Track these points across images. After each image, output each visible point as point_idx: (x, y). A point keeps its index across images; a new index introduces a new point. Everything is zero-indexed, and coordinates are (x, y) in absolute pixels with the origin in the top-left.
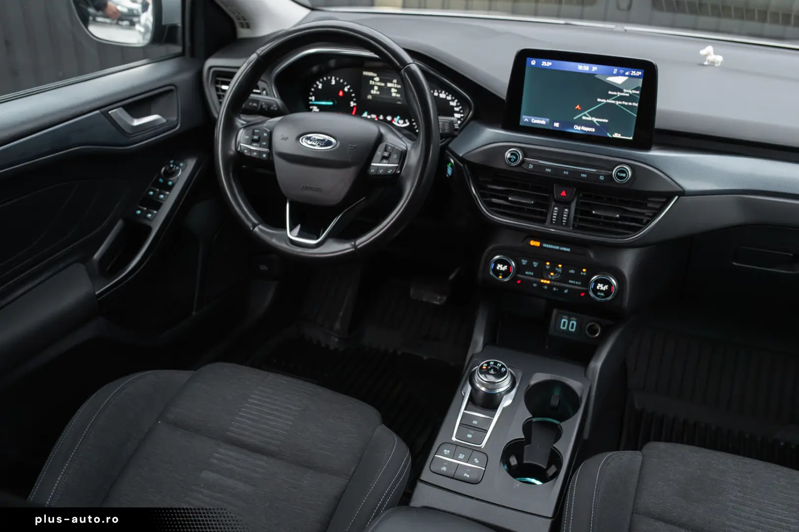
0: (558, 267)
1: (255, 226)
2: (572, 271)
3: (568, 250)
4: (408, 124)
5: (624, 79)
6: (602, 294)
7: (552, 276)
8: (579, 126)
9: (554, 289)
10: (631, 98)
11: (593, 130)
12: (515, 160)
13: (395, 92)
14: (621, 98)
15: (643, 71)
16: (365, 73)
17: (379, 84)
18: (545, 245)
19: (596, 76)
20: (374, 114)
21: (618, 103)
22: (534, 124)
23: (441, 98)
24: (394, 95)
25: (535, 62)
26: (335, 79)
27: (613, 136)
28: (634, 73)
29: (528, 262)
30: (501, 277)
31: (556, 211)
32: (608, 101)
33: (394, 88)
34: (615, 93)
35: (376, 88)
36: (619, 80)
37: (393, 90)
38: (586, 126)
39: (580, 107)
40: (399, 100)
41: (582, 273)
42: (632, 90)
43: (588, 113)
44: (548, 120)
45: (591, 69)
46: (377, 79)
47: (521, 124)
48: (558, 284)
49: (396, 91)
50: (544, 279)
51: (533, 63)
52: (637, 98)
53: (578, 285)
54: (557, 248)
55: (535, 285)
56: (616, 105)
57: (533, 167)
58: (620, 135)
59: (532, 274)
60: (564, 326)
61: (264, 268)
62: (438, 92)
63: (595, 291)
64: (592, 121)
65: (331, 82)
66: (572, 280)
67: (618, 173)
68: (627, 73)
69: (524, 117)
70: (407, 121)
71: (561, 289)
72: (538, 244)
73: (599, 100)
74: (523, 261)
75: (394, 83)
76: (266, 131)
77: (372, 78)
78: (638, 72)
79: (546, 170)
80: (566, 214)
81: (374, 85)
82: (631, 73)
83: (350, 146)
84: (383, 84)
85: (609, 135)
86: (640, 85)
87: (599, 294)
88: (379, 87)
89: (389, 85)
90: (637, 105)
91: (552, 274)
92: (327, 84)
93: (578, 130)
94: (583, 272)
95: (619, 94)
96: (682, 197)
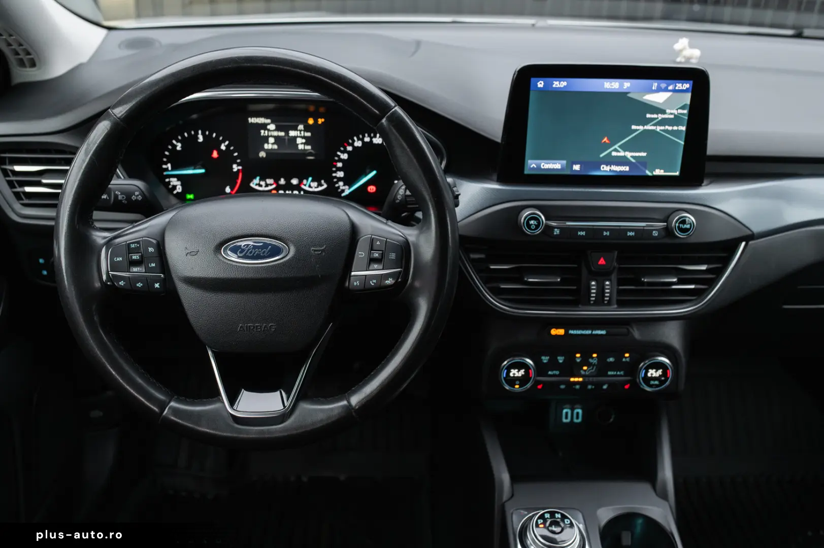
0: (593, 358)
1: (163, 405)
2: (611, 359)
3: (604, 332)
4: (325, 186)
5: (667, 95)
6: (657, 382)
7: (585, 371)
8: (607, 165)
9: (590, 387)
10: (676, 120)
11: (627, 169)
12: (537, 226)
13: (302, 143)
14: (663, 122)
15: (691, 82)
16: (252, 120)
17: (276, 133)
18: (571, 332)
19: (629, 95)
20: (270, 178)
21: (659, 128)
22: (544, 169)
23: (375, 144)
24: (301, 147)
25: (542, 82)
26: (203, 134)
27: (654, 173)
28: (679, 86)
29: (550, 358)
30: (517, 386)
31: (594, 287)
32: (646, 127)
33: (300, 137)
34: (655, 116)
35: (272, 140)
36: (658, 98)
37: (299, 141)
38: (618, 164)
39: (607, 139)
40: (310, 154)
41: (624, 360)
42: (677, 110)
43: (619, 147)
44: (564, 162)
45: (621, 85)
46: (272, 127)
47: (526, 172)
48: (595, 379)
49: (304, 141)
50: (574, 376)
51: (541, 84)
52: (685, 119)
53: (620, 376)
54: (588, 332)
55: (562, 387)
56: (657, 132)
57: (560, 232)
58: (662, 171)
59: (557, 373)
60: (566, 418)
61: (96, 414)
62: (369, 136)
63: (647, 380)
64: (625, 157)
65: (198, 138)
66: (611, 370)
67: (681, 225)
68: (670, 88)
69: (530, 162)
70: (323, 182)
71: (599, 385)
72: (561, 332)
73: (634, 127)
74: (543, 358)
75: (300, 131)
76: (150, 244)
77: (264, 126)
78: (685, 85)
79: (579, 233)
80: (608, 289)
81: (268, 137)
82: (676, 86)
83: (315, 251)
84: (282, 134)
85: (648, 173)
86: (688, 102)
87: (652, 382)
88: (276, 138)
89: (292, 133)
90: (683, 128)
91: (585, 368)
92: (190, 143)
93: (606, 171)
94: (626, 358)
95: (661, 116)
96: (751, 243)
